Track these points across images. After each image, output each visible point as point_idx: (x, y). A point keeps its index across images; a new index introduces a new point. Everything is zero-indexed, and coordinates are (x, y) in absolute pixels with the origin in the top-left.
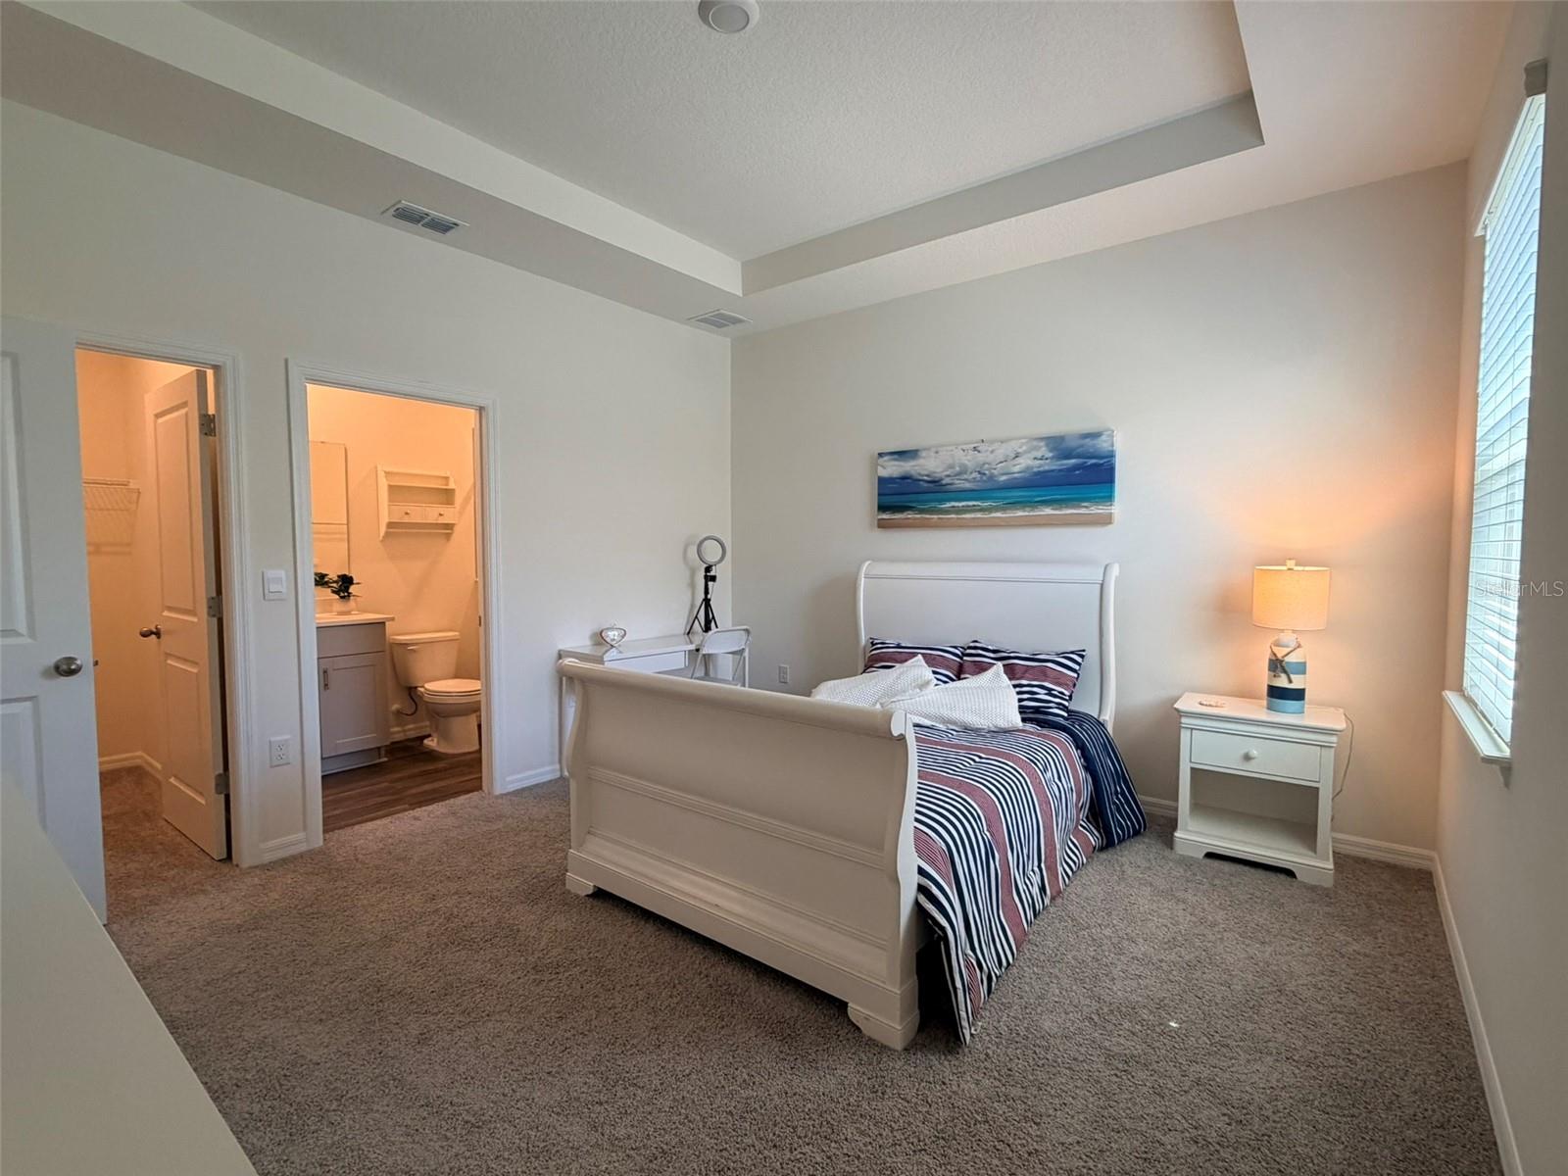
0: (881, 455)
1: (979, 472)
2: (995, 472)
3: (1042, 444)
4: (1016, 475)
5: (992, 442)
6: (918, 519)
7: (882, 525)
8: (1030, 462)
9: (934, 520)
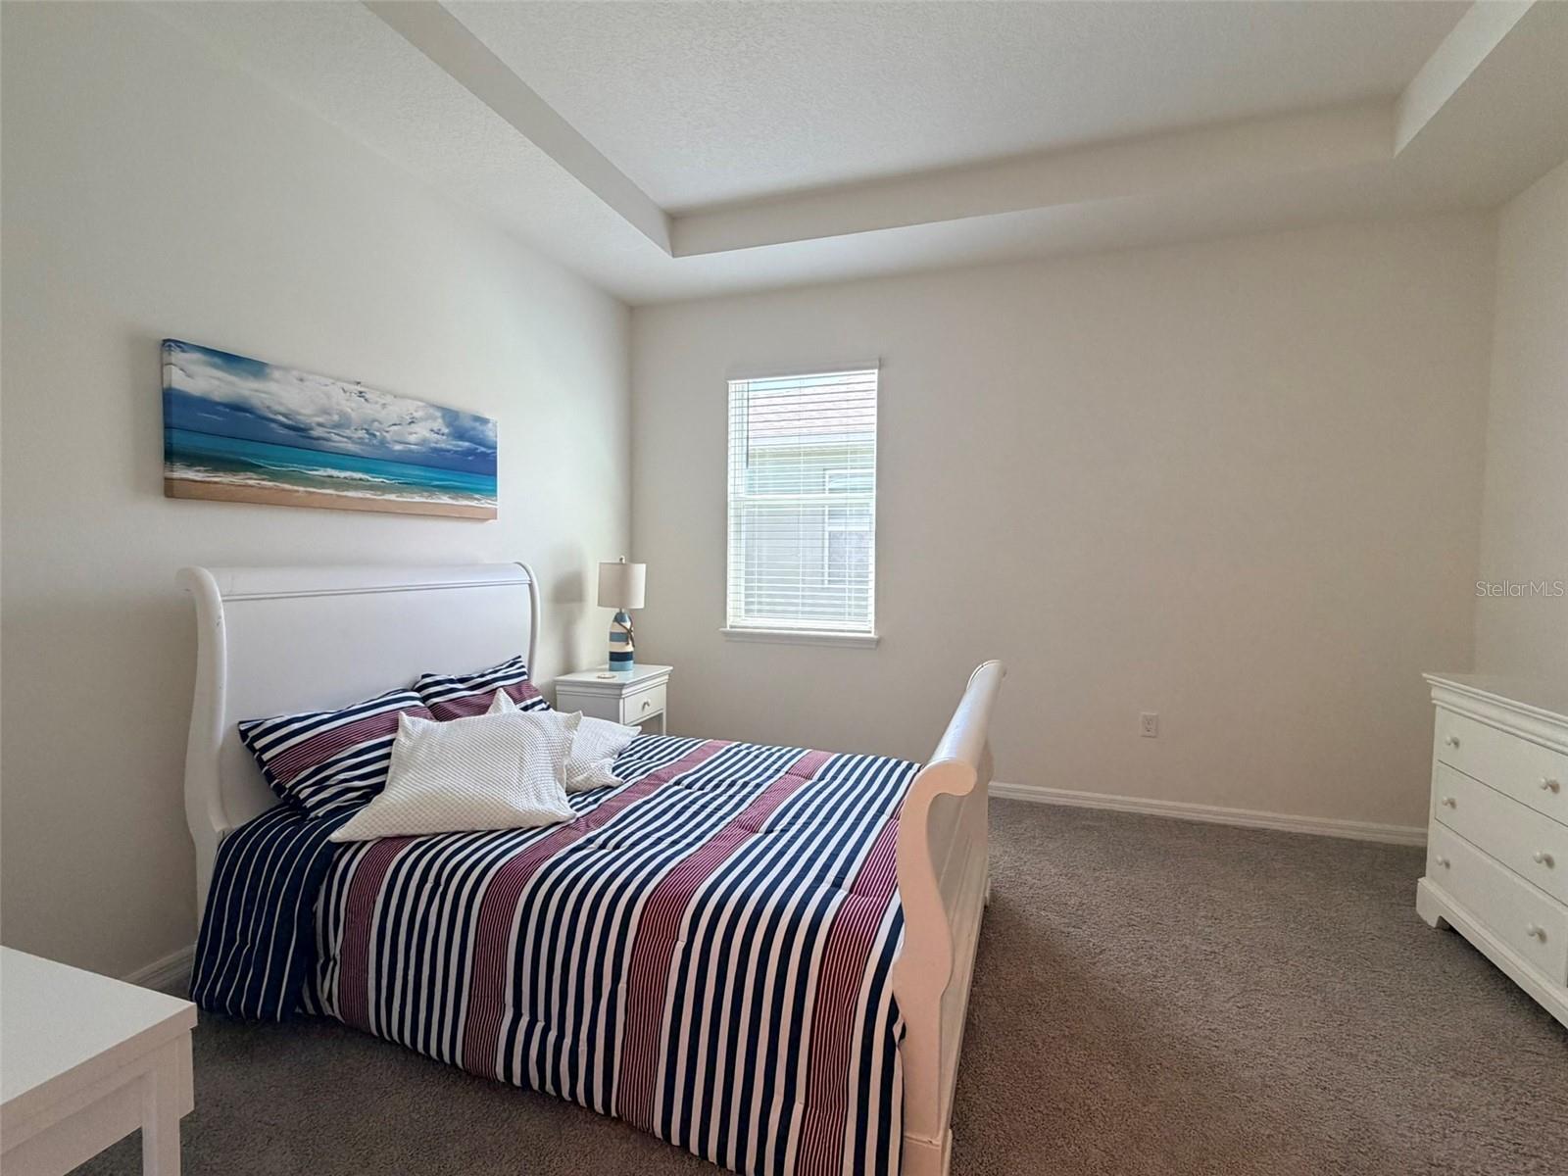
5: (384, 392)
7: (171, 490)
9: (300, 494)
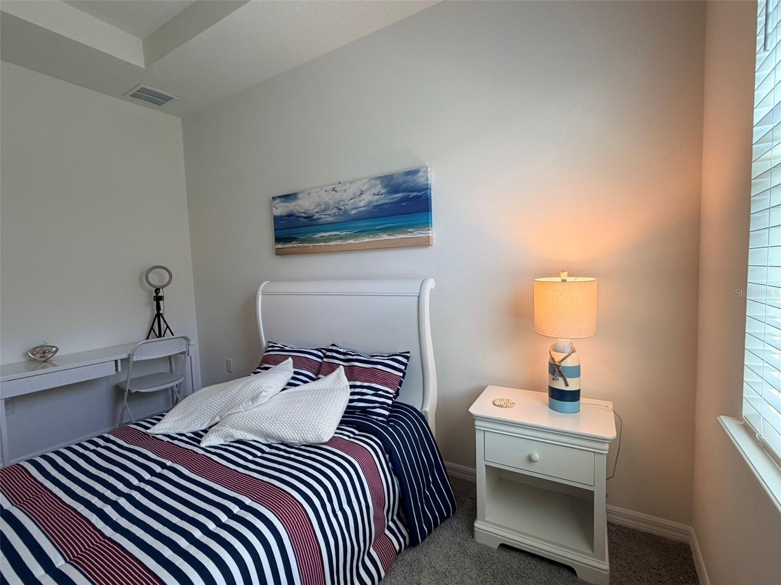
0: (274, 198)
5: (344, 183)
6: (299, 247)
7: (279, 253)
9: (311, 247)
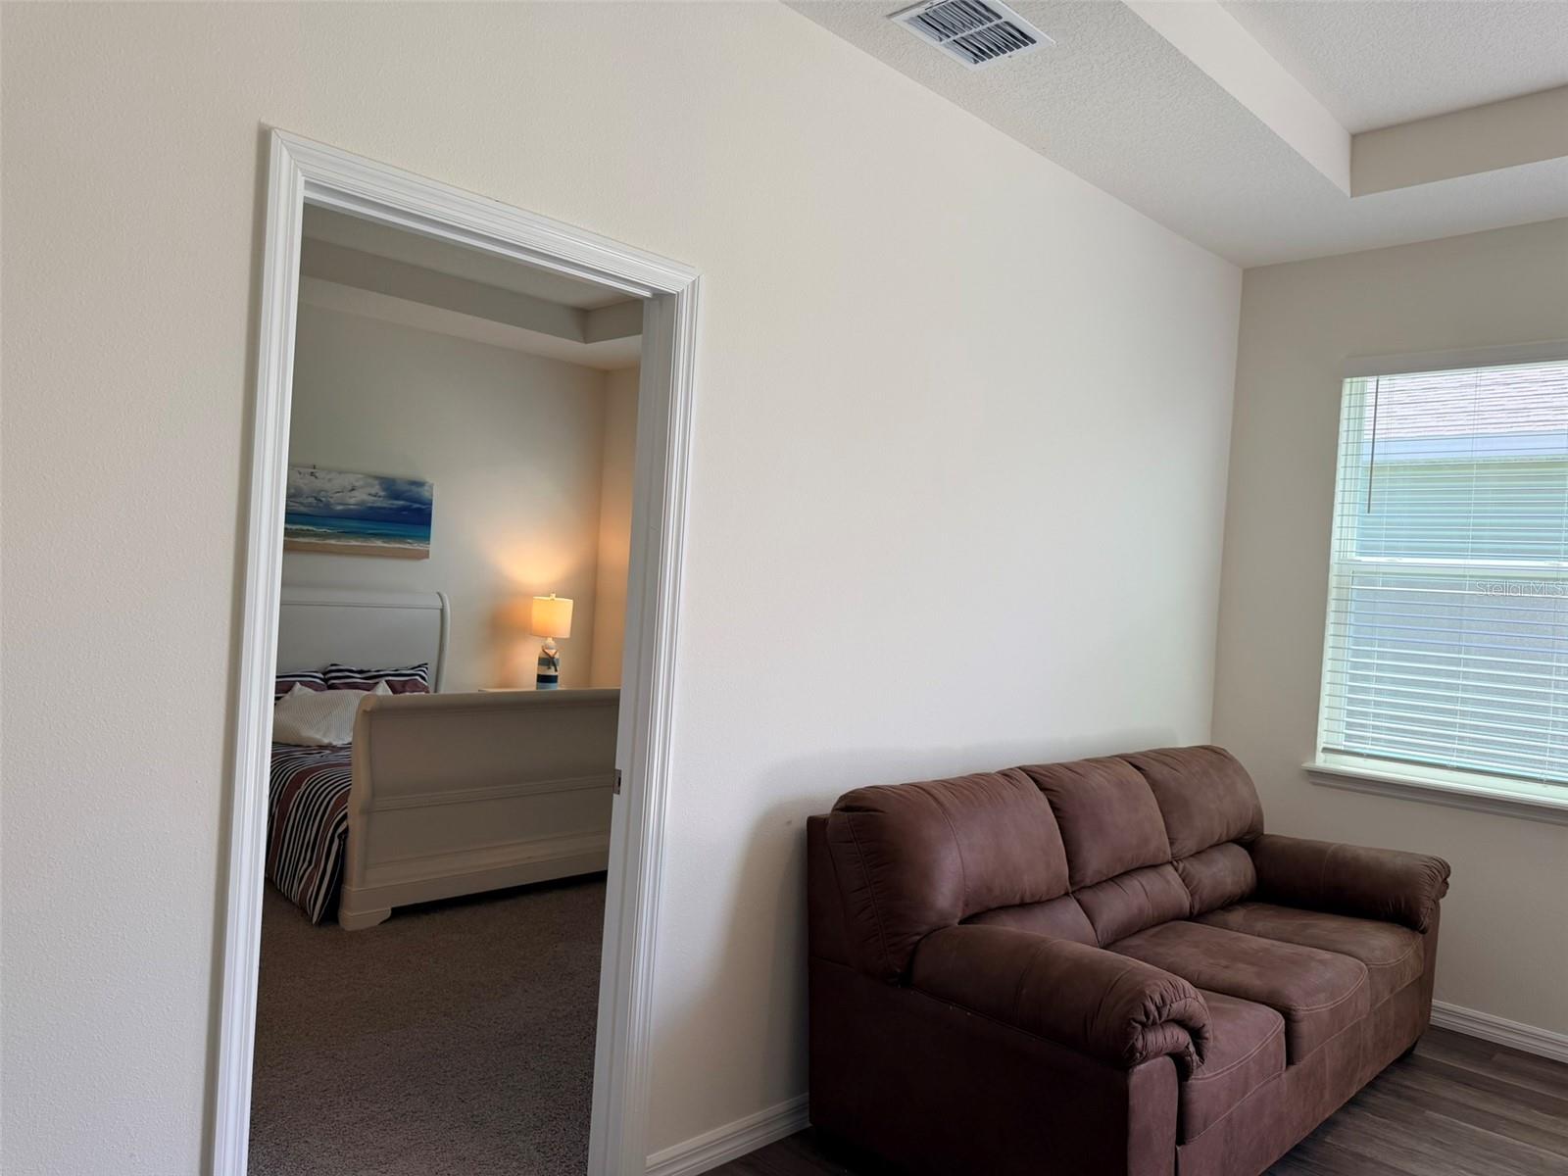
1: (316, 498)
2: (332, 500)
3: (376, 482)
4: (352, 507)
8: (365, 497)
